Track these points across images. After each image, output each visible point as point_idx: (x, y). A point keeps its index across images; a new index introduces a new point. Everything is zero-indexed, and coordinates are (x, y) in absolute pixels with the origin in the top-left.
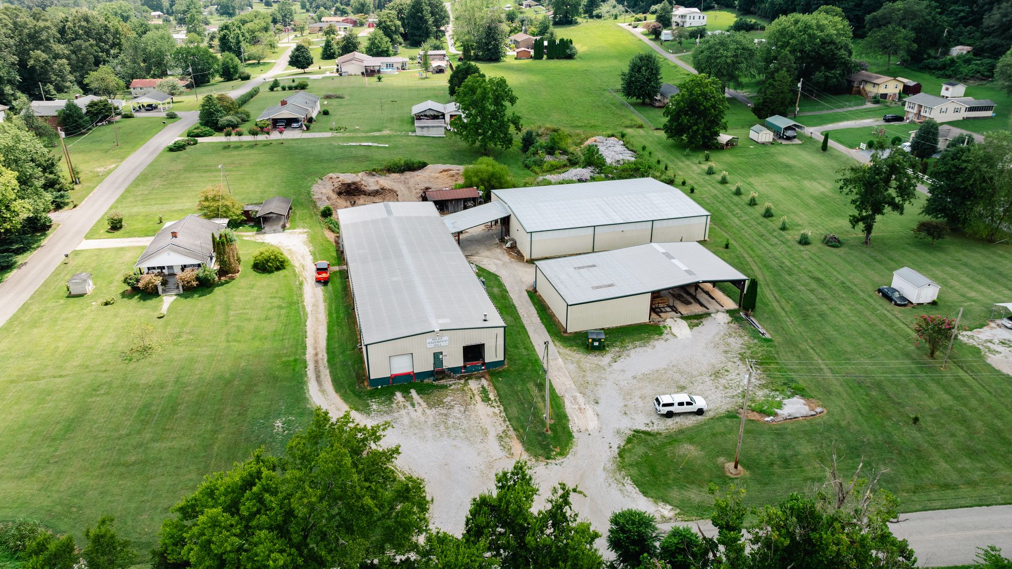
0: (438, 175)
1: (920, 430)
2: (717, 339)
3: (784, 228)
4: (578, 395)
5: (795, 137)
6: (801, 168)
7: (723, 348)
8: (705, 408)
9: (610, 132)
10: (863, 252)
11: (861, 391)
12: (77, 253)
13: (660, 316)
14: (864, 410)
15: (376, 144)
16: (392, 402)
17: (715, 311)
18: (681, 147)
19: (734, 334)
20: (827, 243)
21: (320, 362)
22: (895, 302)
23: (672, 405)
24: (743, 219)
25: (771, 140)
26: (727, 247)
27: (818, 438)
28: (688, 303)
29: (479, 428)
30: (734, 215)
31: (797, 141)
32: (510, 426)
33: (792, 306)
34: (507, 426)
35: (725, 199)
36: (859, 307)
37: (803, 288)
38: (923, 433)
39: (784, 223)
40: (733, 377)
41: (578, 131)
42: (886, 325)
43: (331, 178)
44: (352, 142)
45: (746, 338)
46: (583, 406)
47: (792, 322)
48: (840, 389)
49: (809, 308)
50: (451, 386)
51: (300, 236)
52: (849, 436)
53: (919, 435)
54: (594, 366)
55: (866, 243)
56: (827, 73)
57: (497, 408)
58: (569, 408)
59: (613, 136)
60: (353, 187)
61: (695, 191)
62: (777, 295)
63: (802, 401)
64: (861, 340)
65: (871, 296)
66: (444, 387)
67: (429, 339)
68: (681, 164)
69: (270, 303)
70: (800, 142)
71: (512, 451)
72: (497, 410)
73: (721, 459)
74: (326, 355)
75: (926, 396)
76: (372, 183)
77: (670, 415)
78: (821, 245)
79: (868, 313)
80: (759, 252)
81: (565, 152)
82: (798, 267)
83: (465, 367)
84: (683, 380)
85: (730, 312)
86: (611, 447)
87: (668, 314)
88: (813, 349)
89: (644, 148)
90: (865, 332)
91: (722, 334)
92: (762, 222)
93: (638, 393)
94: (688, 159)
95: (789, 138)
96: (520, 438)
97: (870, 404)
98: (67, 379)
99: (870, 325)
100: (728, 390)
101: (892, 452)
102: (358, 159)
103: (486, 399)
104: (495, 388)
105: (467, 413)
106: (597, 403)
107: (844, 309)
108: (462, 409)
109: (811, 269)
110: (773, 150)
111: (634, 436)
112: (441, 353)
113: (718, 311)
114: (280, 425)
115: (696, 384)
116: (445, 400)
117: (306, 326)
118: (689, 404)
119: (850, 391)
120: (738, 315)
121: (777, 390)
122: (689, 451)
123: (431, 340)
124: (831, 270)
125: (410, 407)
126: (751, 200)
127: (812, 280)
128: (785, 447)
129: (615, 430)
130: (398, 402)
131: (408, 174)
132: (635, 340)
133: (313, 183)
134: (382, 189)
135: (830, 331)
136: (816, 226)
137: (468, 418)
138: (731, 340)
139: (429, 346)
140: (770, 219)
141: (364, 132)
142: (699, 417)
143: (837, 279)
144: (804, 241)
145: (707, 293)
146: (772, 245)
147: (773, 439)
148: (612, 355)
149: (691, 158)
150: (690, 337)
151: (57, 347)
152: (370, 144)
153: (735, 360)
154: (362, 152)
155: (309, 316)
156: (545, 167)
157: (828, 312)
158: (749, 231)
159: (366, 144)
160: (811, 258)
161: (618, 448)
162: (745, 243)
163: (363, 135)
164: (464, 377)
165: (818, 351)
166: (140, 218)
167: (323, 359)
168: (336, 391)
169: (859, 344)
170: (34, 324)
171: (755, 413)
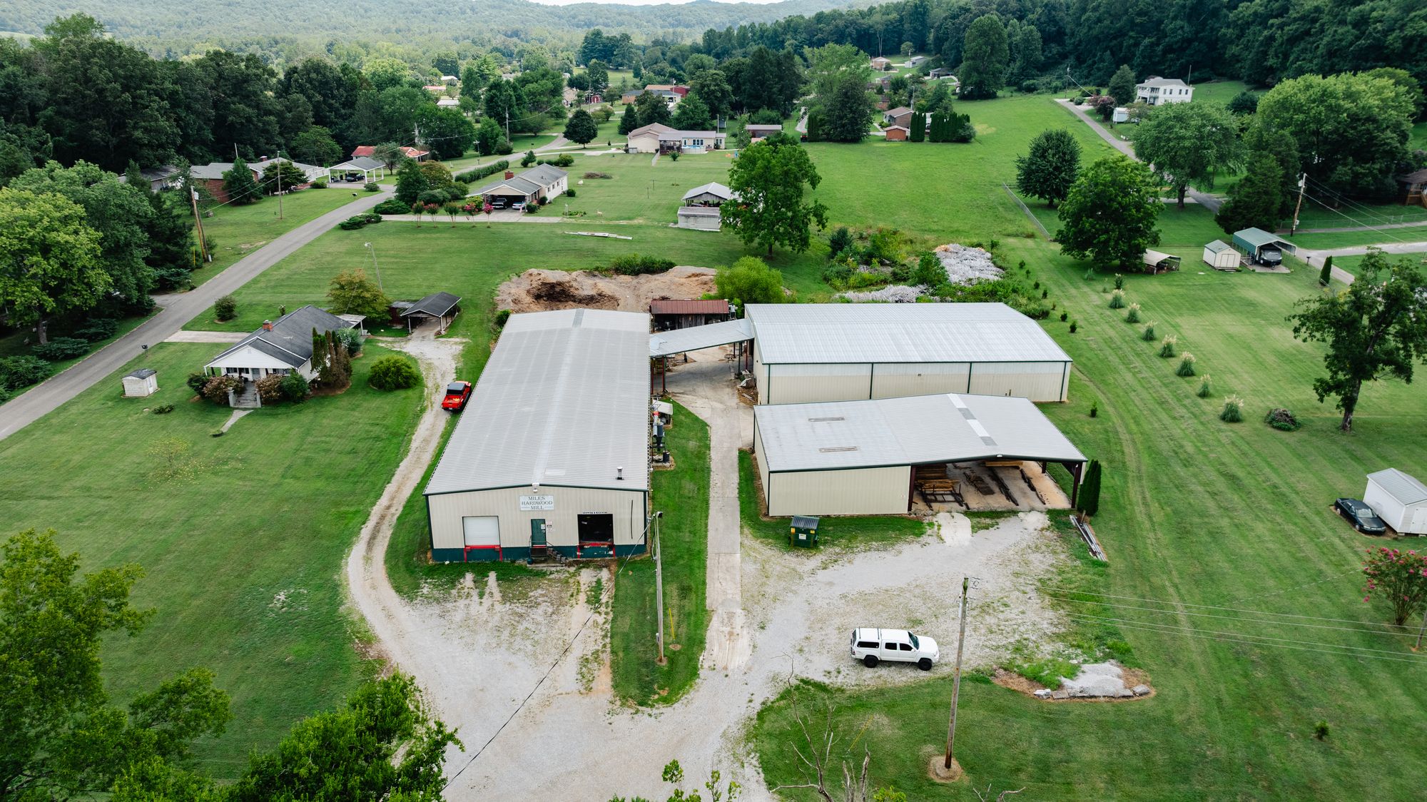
0: (683, 280)
1: (1326, 753)
2: (1011, 552)
3: (1204, 394)
4: (739, 611)
5: (1278, 263)
6: (1272, 308)
7: (1016, 567)
8: (935, 659)
9: (975, 240)
10: (1334, 442)
11: (1238, 667)
12: (162, 346)
13: (930, 507)
14: (1228, 701)
15: (615, 236)
16: (454, 586)
17: (1028, 509)
18: (1081, 267)
19: (1044, 548)
20: (1270, 423)
21: (387, 519)
22: (1361, 526)
23: (875, 645)
24: (1139, 376)
25: (1237, 265)
26: (1093, 414)
27: (1121, 736)
28: (988, 492)
29: (561, 642)
30: (1129, 369)
31: (1282, 269)
32: (609, 646)
33: (1167, 515)
34: (604, 646)
35: (1124, 346)
36: (1289, 528)
37: (1200, 488)
38: (1331, 759)
39: (1205, 386)
40: (1013, 616)
41: (927, 237)
42: (1330, 562)
43: (531, 275)
44: (584, 230)
45: (1062, 557)
46: (738, 630)
47: (1157, 539)
48: (1197, 658)
49: (1196, 520)
50: (551, 573)
51: (454, 347)
52: (1182, 742)
53: (1320, 760)
54: (787, 570)
55: (1344, 427)
56: (1358, 169)
57: (603, 616)
58: (715, 632)
59: (979, 245)
60: (558, 289)
61: (1078, 330)
62: (1148, 495)
63: (1119, 671)
64: (1271, 583)
65: (1318, 513)
66: (542, 574)
67: (523, 497)
68: (1073, 291)
69: (367, 431)
70: (1288, 271)
71: (593, 685)
72: (601, 619)
73: (929, 748)
74: (401, 509)
75: (1363, 692)
76: (586, 286)
77: (871, 662)
78: (1258, 425)
79: (1302, 539)
80: (1147, 427)
81: (893, 263)
82: (1206, 456)
83: (581, 548)
84: (923, 609)
85: (1054, 514)
86: (751, 701)
87: (947, 506)
88: (1176, 586)
89: (1022, 265)
90: (1283, 570)
91: (1024, 544)
92: (1172, 383)
93: (837, 621)
94: (1088, 285)
95: (1268, 264)
96: (615, 666)
97: (1243, 692)
98: (55, 502)
99: (1298, 560)
100: (993, 636)
101: (1255, 784)
102: (580, 253)
103: (594, 601)
104: (617, 585)
105: (554, 617)
106: (763, 628)
107: (1260, 528)
108: (550, 610)
109: (1226, 459)
110: (1236, 279)
111: (797, 688)
112: (543, 521)
113: (1032, 509)
114: (282, 597)
115: (941, 619)
116: (531, 594)
117: (398, 466)
118: (905, 647)
119: (1215, 665)
120: (1064, 519)
121: (1079, 646)
122: (879, 724)
123: (527, 500)
124: (1263, 464)
125: (476, 598)
126: (1165, 348)
127: (1222, 479)
128: (1052, 745)
129: (772, 675)
130: (463, 588)
131: (644, 278)
132: (872, 540)
133: (504, 280)
134: (600, 295)
135: (1219, 561)
136: (1264, 396)
137: (550, 625)
138: (1035, 558)
139: (523, 507)
140: (1187, 378)
141: (606, 219)
142: (923, 674)
143: (1267, 480)
144: (1231, 416)
145: (1027, 480)
146: (1174, 418)
147: (1036, 728)
148: (824, 558)
149: (1094, 283)
150: (967, 543)
151: (69, 461)
152: (607, 235)
153: (1028, 589)
154: (591, 244)
155: (410, 455)
156: (852, 280)
157: (1227, 531)
158: (1145, 395)
159: (601, 234)
160: (1233, 443)
161: (763, 703)
162: (1129, 411)
163: (604, 222)
164: (577, 563)
165: (1183, 591)
166: (260, 308)
167: (393, 515)
168: (386, 562)
169: (1264, 589)
170: (62, 430)
171: (1023, 679)
